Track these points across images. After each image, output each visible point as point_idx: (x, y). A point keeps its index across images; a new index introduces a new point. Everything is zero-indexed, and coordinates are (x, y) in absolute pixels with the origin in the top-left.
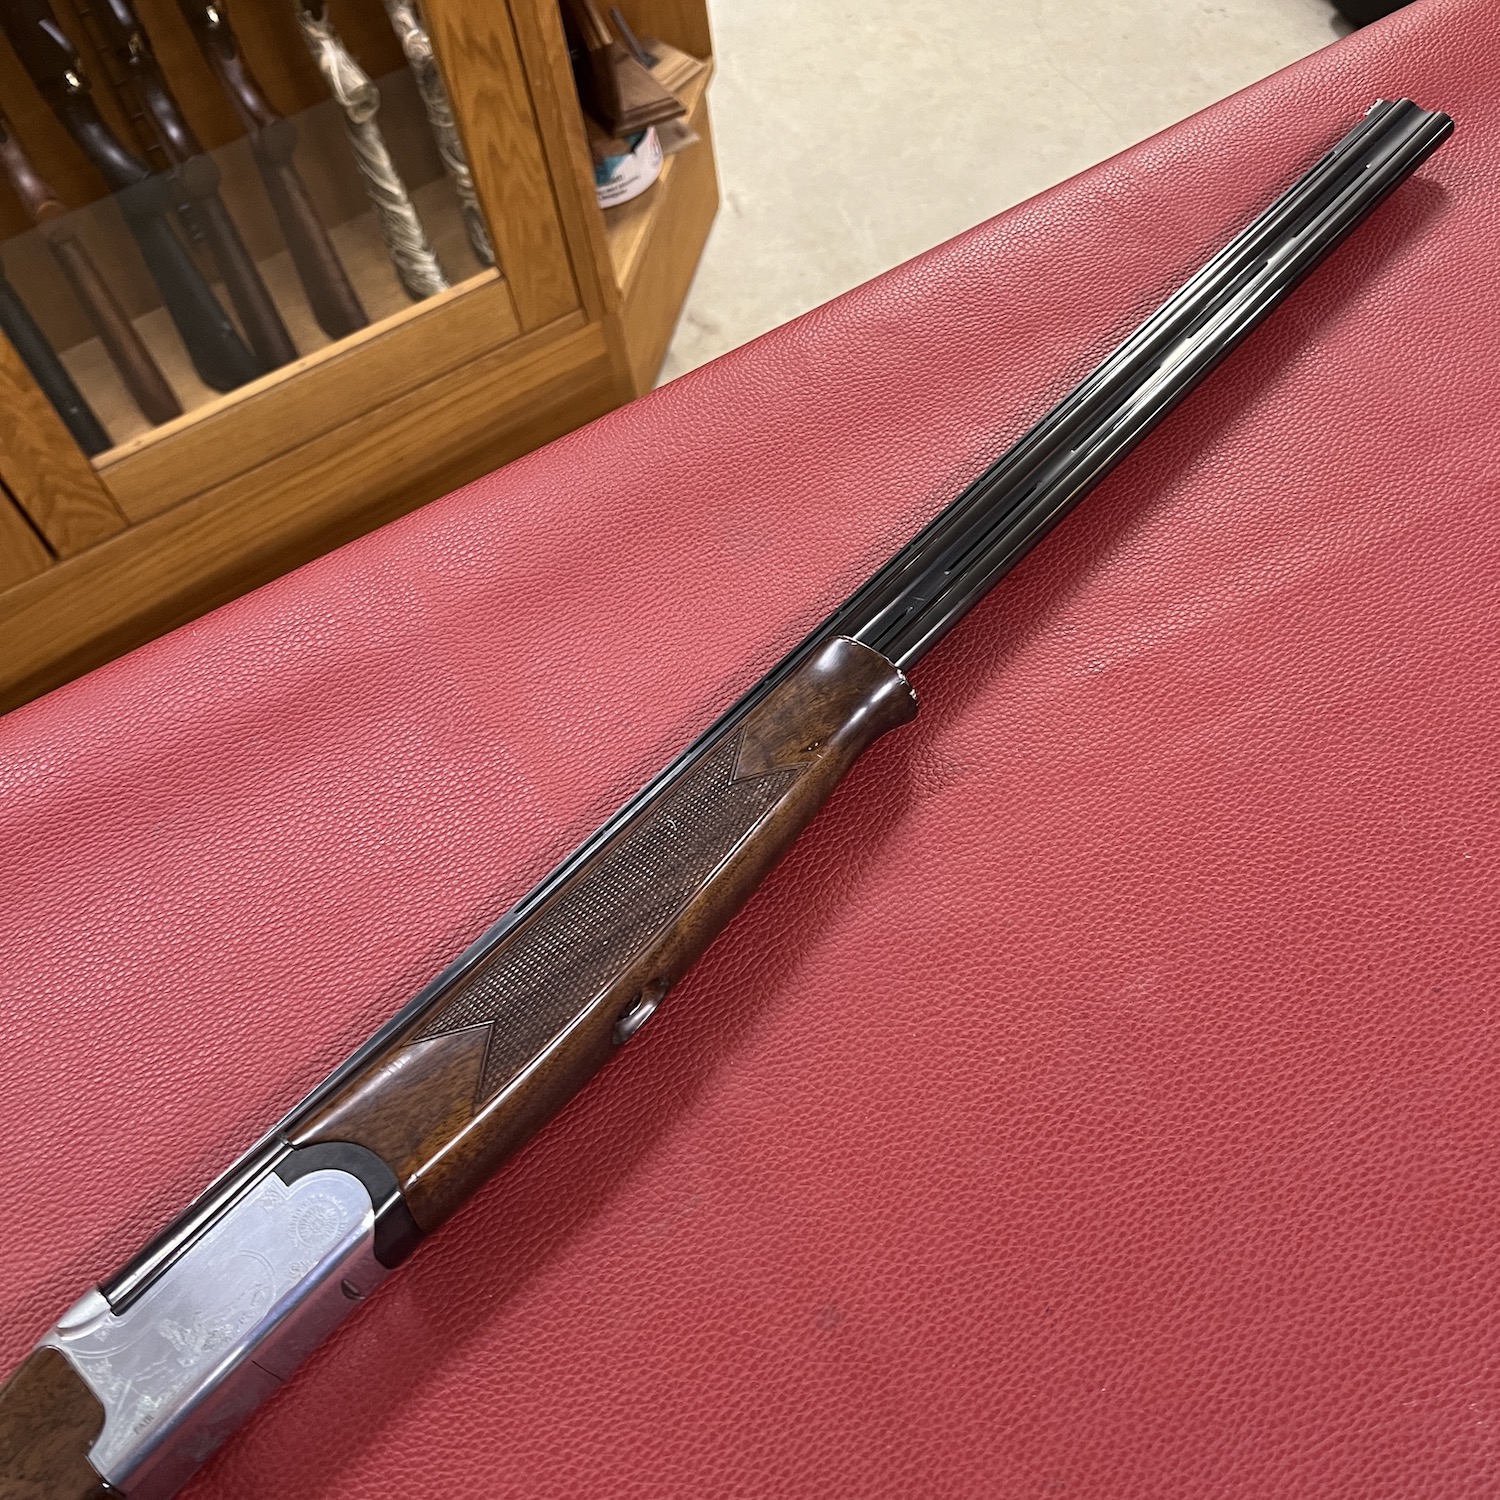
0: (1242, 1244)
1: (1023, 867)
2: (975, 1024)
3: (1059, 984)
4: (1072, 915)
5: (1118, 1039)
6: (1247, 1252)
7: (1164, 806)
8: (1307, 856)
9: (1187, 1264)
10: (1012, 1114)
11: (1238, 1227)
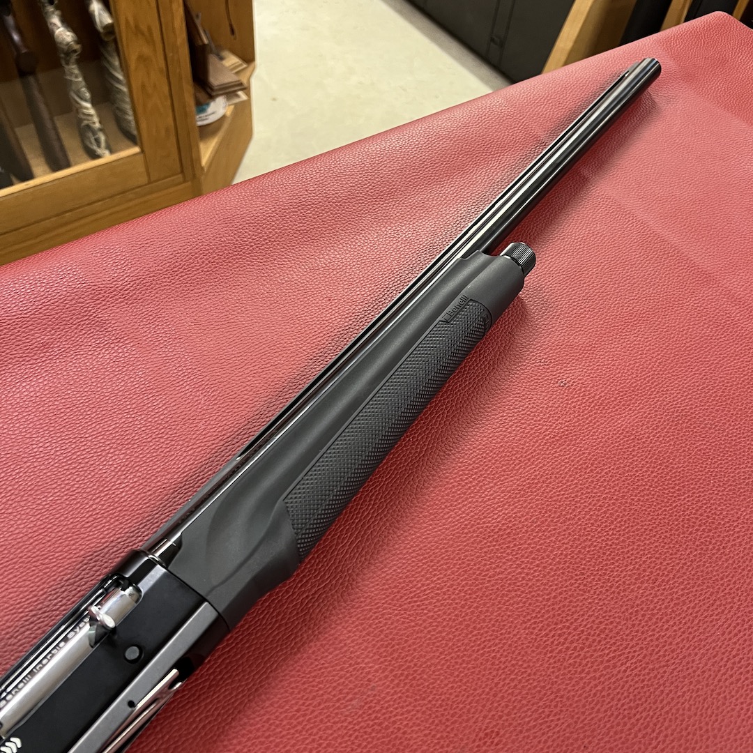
0: (683, 703)
1: (538, 490)
2: (523, 578)
3: (566, 556)
4: (568, 517)
5: (602, 587)
6: (686, 708)
7: (608, 458)
8: (684, 487)
9: (656, 716)
10: (550, 631)
11: (679, 693)
